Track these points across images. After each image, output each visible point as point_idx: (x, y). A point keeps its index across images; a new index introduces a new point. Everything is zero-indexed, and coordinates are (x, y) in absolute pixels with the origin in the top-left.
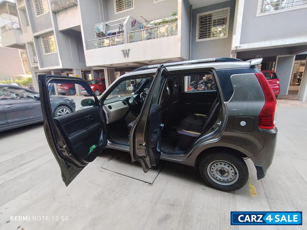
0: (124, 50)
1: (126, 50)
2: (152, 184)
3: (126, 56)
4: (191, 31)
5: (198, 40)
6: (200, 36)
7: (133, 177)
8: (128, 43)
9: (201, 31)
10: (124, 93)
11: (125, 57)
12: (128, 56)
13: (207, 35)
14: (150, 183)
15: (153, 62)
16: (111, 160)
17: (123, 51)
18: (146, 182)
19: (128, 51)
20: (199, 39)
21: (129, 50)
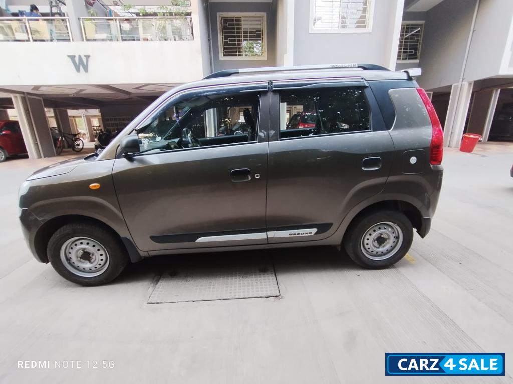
0: (74, 57)
1: (80, 57)
2: (280, 297)
3: (81, 69)
4: (211, 41)
5: (222, 58)
6: (226, 52)
7: (237, 297)
8: (83, 41)
9: (226, 44)
10: (75, 152)
11: (78, 70)
12: (86, 70)
13: (236, 52)
14: (276, 297)
15: (144, 88)
16: (158, 281)
17: (72, 58)
18: (267, 298)
19: (84, 60)
20: (224, 56)
21: (88, 57)
